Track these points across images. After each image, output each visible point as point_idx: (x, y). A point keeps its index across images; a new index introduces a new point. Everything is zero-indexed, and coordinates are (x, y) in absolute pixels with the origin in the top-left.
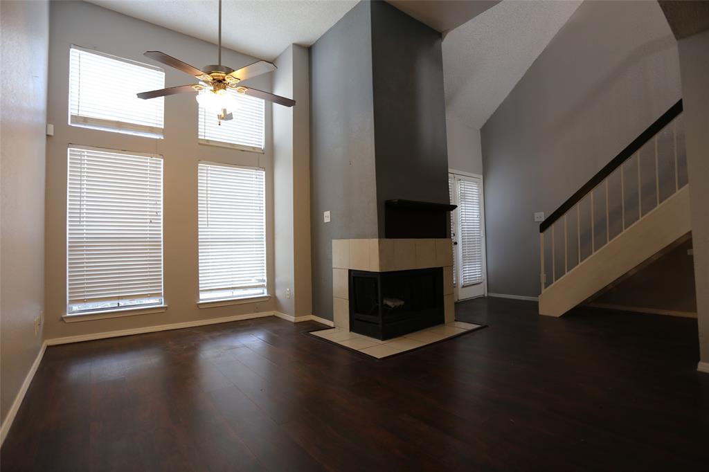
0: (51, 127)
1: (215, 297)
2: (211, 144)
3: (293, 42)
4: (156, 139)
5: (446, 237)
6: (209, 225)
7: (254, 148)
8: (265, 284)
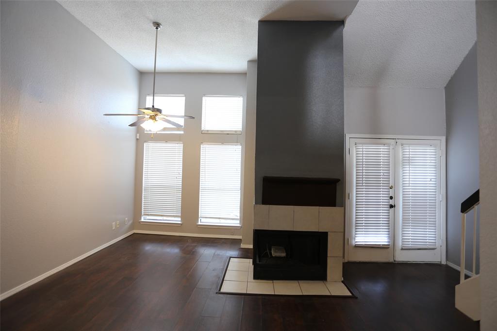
0: (138, 135)
1: (214, 222)
2: (209, 132)
3: (247, 60)
4: (180, 134)
5: (335, 206)
6: (206, 180)
7: (236, 131)
8: (239, 218)
